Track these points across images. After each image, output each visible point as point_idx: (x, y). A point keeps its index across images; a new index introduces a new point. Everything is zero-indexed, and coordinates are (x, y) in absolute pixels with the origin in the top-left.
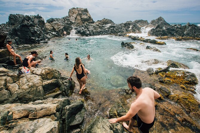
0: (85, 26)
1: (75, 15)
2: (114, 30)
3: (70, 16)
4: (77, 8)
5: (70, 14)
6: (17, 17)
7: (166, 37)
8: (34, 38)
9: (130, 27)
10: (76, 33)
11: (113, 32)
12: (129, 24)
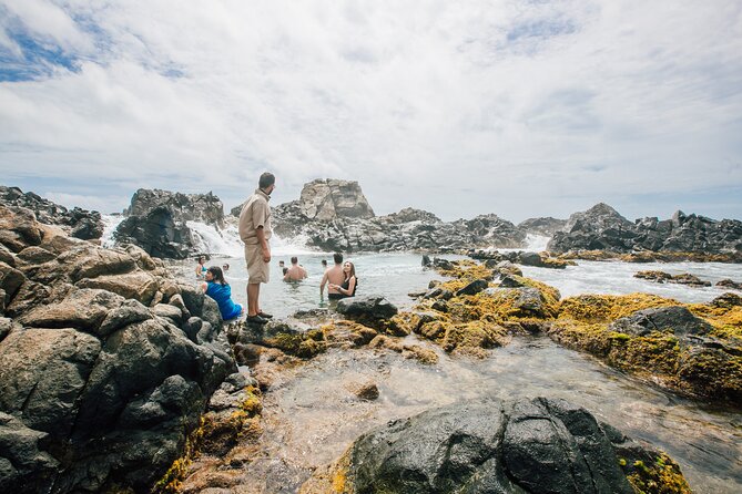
0: (339, 226)
1: (317, 200)
2: (430, 237)
3: (303, 201)
4: (328, 181)
5: (305, 196)
6: (153, 195)
7: (597, 252)
8: (176, 244)
9: (487, 232)
10: (309, 244)
11: (425, 243)
12: (486, 223)
